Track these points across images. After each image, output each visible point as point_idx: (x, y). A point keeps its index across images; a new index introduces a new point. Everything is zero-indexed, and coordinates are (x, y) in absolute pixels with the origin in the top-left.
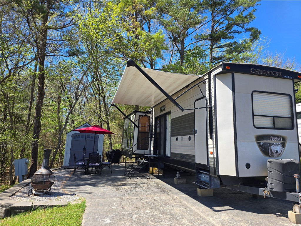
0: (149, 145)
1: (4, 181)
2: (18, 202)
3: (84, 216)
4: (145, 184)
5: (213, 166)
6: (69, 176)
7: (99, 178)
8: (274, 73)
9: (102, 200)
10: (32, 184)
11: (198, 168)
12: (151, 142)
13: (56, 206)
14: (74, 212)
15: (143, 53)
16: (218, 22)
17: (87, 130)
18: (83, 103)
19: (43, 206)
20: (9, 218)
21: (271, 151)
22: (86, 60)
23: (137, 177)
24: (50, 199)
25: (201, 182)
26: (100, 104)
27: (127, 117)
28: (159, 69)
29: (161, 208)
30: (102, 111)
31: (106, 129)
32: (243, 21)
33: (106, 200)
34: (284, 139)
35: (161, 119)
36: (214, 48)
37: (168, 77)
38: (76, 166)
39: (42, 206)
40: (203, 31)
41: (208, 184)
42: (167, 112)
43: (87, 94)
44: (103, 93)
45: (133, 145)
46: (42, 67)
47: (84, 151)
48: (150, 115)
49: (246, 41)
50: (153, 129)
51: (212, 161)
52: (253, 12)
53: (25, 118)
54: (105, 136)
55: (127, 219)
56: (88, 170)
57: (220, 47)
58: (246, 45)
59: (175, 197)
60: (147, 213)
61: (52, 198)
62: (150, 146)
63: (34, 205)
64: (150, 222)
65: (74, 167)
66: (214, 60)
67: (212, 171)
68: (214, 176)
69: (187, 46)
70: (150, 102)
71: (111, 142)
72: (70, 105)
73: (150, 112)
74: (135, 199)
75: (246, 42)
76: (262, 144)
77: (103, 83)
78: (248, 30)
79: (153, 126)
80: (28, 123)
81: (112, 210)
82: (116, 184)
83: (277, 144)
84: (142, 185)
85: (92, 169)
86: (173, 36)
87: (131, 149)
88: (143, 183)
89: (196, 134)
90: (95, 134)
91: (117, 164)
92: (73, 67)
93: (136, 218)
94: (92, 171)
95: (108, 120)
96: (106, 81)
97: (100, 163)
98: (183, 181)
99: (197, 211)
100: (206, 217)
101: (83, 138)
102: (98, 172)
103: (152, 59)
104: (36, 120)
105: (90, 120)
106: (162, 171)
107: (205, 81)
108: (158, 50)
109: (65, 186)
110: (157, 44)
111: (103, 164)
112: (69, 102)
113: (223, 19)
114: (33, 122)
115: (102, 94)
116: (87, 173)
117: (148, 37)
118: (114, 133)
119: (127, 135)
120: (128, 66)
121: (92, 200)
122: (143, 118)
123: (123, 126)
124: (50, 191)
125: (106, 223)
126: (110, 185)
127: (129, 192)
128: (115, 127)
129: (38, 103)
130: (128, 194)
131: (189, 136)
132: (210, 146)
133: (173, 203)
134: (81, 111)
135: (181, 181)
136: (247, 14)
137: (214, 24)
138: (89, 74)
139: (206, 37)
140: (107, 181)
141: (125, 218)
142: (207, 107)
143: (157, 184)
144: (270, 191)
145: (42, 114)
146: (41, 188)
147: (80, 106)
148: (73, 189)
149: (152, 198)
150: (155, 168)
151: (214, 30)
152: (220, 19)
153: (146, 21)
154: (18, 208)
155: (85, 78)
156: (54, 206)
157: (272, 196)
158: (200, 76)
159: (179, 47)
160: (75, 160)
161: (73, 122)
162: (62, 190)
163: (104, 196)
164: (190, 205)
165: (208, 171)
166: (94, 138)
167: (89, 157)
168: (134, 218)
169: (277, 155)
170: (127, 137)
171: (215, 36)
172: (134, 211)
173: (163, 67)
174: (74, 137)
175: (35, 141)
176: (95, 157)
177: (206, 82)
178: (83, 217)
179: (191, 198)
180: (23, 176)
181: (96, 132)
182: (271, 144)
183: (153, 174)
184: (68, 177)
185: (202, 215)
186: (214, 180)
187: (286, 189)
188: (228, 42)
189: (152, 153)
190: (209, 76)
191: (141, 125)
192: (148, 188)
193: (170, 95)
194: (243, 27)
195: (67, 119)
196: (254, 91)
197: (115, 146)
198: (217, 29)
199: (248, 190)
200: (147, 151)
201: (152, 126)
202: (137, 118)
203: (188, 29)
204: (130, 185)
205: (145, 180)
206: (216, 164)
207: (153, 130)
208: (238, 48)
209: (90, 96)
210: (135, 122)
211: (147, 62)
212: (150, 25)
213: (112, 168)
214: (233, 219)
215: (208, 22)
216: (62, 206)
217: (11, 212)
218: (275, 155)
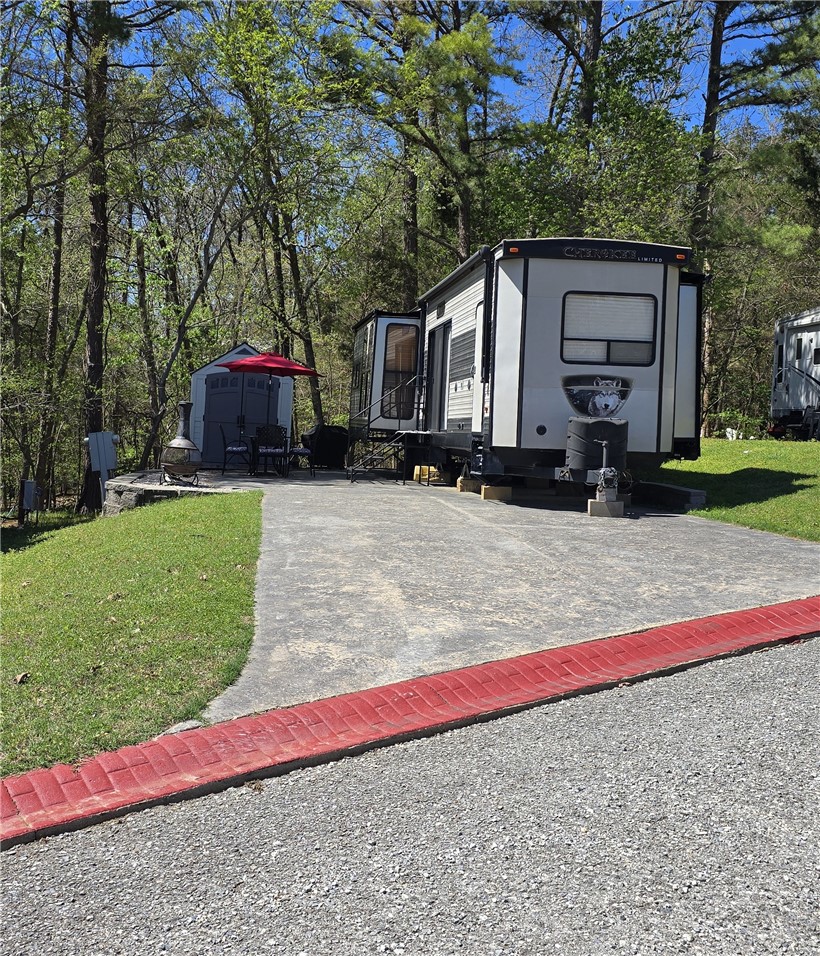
5: (487, 433)
8: (618, 254)
21: (594, 404)
31: (303, 357)
34: (625, 383)
35: (438, 336)
42: (447, 322)
45: (370, 406)
47: (241, 422)
50: (425, 363)
51: (486, 425)
65: (215, 466)
67: (486, 441)
68: (487, 449)
71: (319, 406)
73: (419, 316)
76: (575, 392)
83: (610, 392)
87: (367, 418)
90: (270, 377)
95: (307, 329)
97: (286, 449)
101: (236, 386)
111: (292, 452)
122: (397, 332)
123: (353, 351)
131: (468, 380)
135: (471, 486)
150: (431, 468)
160: (224, 441)
166: (266, 387)
167: (258, 432)
169: (606, 413)
181: (271, 371)
182: (594, 393)
186: (492, 459)
187: (587, 466)
189: (421, 428)
196: (568, 293)
200: (409, 424)
201: (424, 353)
207: (425, 367)
217: (146, 498)
218: (602, 412)
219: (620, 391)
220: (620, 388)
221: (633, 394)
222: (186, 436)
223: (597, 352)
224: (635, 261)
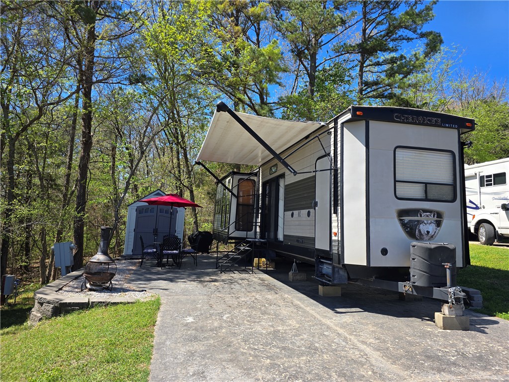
0: (254, 224)
1: (31, 278)
2: (68, 297)
3: (159, 314)
4: (246, 280)
5: (337, 252)
6: (134, 268)
7: (178, 272)
8: (429, 120)
9: (183, 298)
10: (86, 275)
11: (319, 256)
12: (256, 220)
13: (121, 303)
14: (146, 309)
15: (247, 78)
16: (374, 22)
17: (160, 201)
18: (151, 155)
19: (104, 302)
20: (59, 317)
21: (420, 231)
22: (156, 91)
23: (235, 272)
24: (111, 295)
25: (323, 275)
26: (178, 159)
27: (220, 181)
28: (274, 103)
29: (263, 308)
30: (182, 171)
31: (189, 199)
32: (414, 22)
33: (188, 297)
34: (439, 215)
35: (272, 184)
36: (367, 66)
37: (277, 125)
38: (144, 255)
39: (101, 302)
40: (349, 37)
41: (330, 278)
42: (280, 175)
43: (157, 142)
44: (184, 142)
45: (229, 224)
46: (88, 101)
47: (156, 232)
48: (255, 178)
49: (417, 56)
50: (260, 200)
51: (335, 246)
52: (432, 4)
53: (61, 182)
54: (187, 210)
55: (216, 319)
56: (161, 261)
57: (375, 65)
58: (417, 62)
59: (286, 296)
60: (244, 313)
61: (113, 294)
62: (256, 226)
63: (91, 301)
64: (245, 322)
65: (140, 257)
66: (365, 86)
67: (335, 258)
68: (338, 265)
69: (321, 63)
70: (254, 159)
71: (197, 220)
72: (132, 161)
73: (256, 174)
74: (228, 298)
75: (416, 58)
76: (406, 222)
77: (184, 126)
78: (423, 35)
79: (261, 195)
80: (67, 190)
81: (196, 309)
82: (202, 279)
83: (429, 222)
84: (240, 282)
85: (168, 260)
86: (297, 48)
87: (226, 231)
88: (242, 279)
89: (317, 208)
90: (172, 207)
91: (205, 255)
92: (137, 102)
93: (227, 318)
94: (167, 263)
95: (191, 185)
96: (187, 122)
97: (180, 250)
98: (301, 277)
99: (311, 312)
100: (322, 319)
101: (153, 212)
102: (176, 263)
103: (261, 88)
104: (81, 184)
105: (163, 185)
106: (274, 264)
107: (330, 130)
108: (270, 73)
109: (130, 281)
110: (268, 64)
111: (184, 251)
112: (130, 155)
113: (383, 17)
114: (75, 187)
115: (182, 143)
116: (160, 264)
117: (254, 53)
118: (201, 205)
119: (221, 208)
120: (218, 111)
121: (169, 297)
122: (245, 183)
123: (216, 194)
124: (111, 286)
125: (188, 321)
126: (194, 281)
127: (221, 289)
128: (203, 196)
129: (82, 158)
130: (219, 291)
131: (308, 210)
132: (334, 224)
133: (281, 303)
134: (148, 170)
135: (298, 277)
136: (422, 9)
137: (367, 26)
138: (161, 112)
139: (352, 49)
140: (189, 276)
141: (214, 318)
142: (331, 169)
143: (263, 280)
144: (413, 285)
145: (89, 175)
146: (98, 281)
147: (147, 162)
148: (142, 284)
149: (253, 296)
150: (264, 259)
151: (367, 36)
152: (377, 17)
153: (253, 25)
154: (70, 304)
155: (155, 117)
156: (118, 303)
157: (415, 293)
158: (323, 123)
159: (307, 66)
160: (143, 246)
161: (136, 188)
162: (126, 286)
163: (184, 292)
164: (304, 305)
165: (331, 259)
166: (169, 213)
167: (164, 241)
168: (224, 318)
169: (428, 238)
170: (221, 213)
171: (366, 46)
172: (226, 310)
173: (280, 99)
174: (139, 210)
175: (79, 217)
176: (171, 241)
177: (331, 132)
178: (158, 316)
179: (308, 298)
180: (67, 268)
181: (173, 204)
182: (419, 222)
183: (258, 267)
184: (132, 270)
185: (318, 316)
186: (339, 272)
187: (433, 284)
188: (388, 56)
189: (258, 236)
190: (335, 125)
191: (243, 194)
192: (249, 285)
193: (278, 152)
194: (415, 32)
195: (128, 183)
196: (397, 147)
197: (203, 226)
198: (371, 35)
199: (385, 285)
200: (251, 234)
201: (259, 195)
202: (236, 183)
203: (322, 35)
204: (223, 281)
205: (246, 275)
206: (340, 249)
207: (260, 202)
208: (403, 68)
209: (162, 144)
210: (232, 189)
211: (254, 91)
212: (259, 29)
213: (197, 259)
214: (358, 321)
215: (357, 22)
216: (128, 303)
217: (61, 309)
218: (426, 237)
219: (436, 221)
220: (436, 218)
221: (445, 222)
222: (105, 253)
223: (417, 191)
224: (440, 126)
